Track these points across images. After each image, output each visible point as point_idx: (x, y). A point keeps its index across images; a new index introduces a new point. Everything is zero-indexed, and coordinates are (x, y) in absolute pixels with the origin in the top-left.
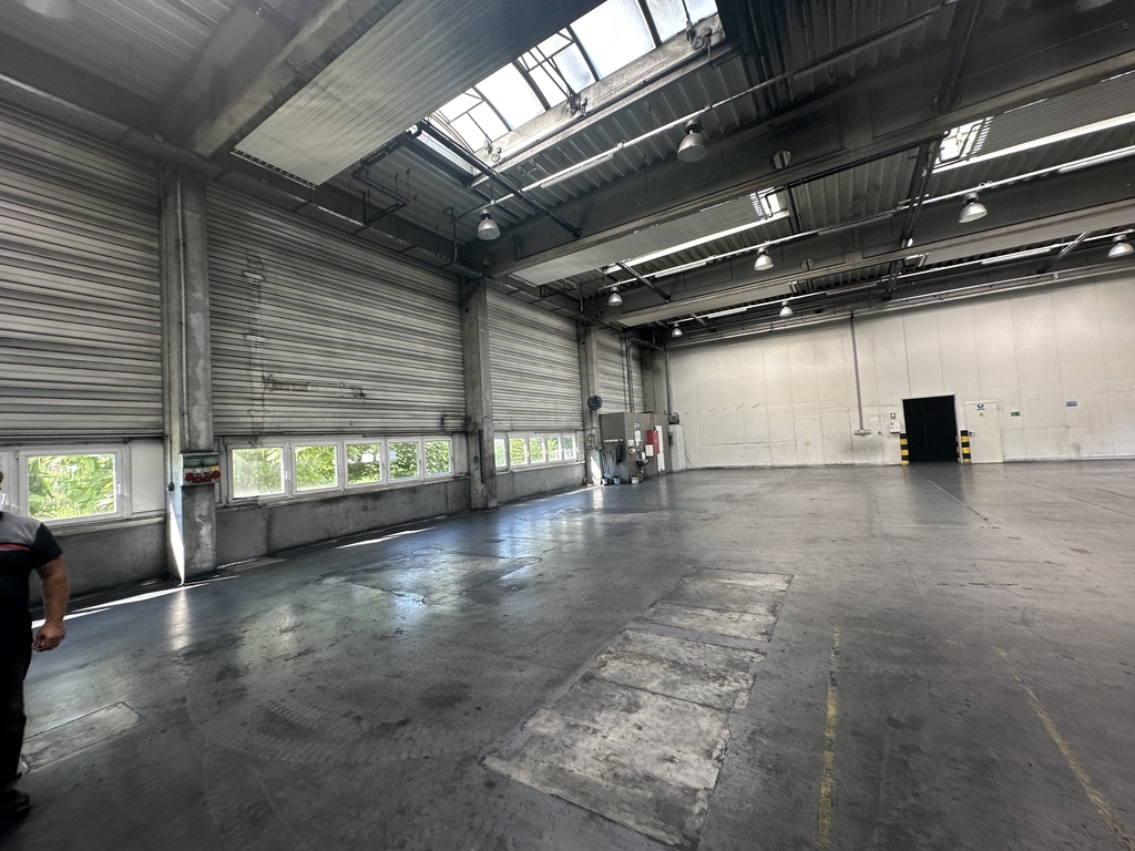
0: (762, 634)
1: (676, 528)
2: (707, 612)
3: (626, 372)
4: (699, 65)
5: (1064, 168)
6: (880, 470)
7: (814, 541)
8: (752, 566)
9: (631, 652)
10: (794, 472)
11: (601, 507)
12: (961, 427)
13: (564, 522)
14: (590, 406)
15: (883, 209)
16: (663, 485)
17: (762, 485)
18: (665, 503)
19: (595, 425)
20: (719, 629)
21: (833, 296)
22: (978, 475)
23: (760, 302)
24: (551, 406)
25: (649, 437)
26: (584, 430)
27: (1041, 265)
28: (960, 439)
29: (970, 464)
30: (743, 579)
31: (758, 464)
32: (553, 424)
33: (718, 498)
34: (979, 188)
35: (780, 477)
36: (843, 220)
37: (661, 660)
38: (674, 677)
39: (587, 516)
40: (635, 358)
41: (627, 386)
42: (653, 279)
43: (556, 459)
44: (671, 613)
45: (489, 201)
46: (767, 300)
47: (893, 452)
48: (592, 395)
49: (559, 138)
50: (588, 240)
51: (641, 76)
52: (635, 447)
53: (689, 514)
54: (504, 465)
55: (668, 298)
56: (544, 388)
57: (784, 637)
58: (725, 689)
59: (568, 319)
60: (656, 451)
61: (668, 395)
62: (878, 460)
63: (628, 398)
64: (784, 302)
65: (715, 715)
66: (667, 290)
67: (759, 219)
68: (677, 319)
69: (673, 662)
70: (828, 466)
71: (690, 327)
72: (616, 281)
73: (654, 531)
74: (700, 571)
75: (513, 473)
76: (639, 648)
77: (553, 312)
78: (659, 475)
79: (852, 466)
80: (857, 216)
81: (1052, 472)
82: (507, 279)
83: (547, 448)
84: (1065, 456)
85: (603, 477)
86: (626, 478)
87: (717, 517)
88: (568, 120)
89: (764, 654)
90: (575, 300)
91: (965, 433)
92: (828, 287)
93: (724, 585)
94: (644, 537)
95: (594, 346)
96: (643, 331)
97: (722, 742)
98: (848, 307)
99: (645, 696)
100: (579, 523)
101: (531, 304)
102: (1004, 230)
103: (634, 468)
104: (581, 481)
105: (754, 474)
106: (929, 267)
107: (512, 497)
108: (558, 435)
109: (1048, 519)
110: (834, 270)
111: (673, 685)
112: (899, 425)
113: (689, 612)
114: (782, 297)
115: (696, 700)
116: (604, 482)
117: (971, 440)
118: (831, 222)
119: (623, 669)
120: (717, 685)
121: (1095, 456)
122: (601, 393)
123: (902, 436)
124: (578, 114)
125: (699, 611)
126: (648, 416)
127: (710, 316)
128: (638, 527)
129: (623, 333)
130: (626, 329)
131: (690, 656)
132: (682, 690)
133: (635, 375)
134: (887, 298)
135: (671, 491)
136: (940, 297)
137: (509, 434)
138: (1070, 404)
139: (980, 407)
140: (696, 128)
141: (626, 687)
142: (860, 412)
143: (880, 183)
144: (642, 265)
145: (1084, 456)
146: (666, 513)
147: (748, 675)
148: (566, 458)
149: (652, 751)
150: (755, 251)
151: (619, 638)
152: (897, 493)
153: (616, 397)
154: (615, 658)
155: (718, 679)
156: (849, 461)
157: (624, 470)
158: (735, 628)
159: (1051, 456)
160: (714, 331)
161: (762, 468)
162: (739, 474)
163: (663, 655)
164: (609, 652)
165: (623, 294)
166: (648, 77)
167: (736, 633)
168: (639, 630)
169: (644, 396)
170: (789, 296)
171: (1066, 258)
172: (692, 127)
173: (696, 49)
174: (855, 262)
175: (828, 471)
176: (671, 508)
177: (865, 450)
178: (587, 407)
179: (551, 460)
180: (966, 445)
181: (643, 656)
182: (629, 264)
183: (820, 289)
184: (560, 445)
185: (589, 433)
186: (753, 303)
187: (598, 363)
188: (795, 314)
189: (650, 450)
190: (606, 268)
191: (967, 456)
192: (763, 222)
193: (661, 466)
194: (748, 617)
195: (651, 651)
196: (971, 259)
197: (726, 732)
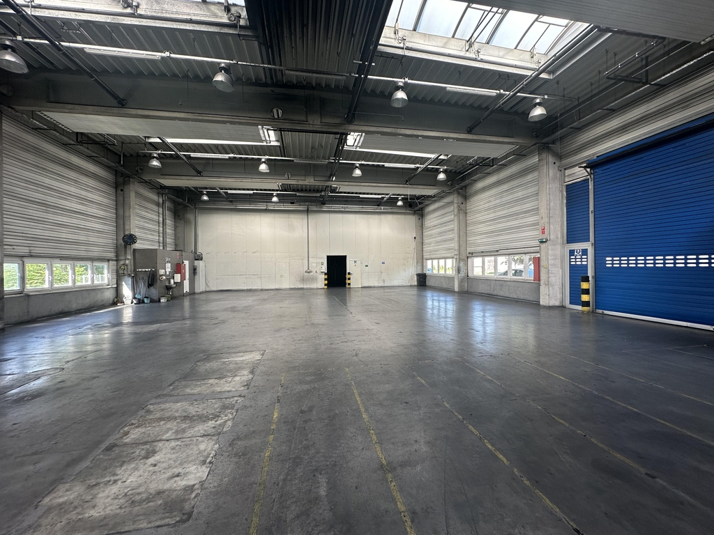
0: (244, 386)
1: (194, 331)
2: (211, 381)
3: (161, 219)
4: (231, 32)
5: (387, 165)
6: (315, 291)
7: (278, 330)
8: (243, 349)
9: (151, 419)
10: (273, 293)
11: (130, 321)
12: (348, 271)
13: (90, 336)
14: (124, 241)
15: (324, 158)
16: (187, 303)
17: (254, 301)
18: (187, 315)
19: (129, 257)
20: (218, 389)
21: (300, 196)
22: (353, 293)
23: (261, 190)
24: (82, 238)
25: (178, 268)
26: (117, 260)
27: (378, 203)
28: (348, 276)
29: (350, 288)
30: (237, 357)
31: (254, 288)
32: (83, 254)
33: (226, 310)
34: (360, 162)
35: (264, 295)
36: (307, 157)
37: (175, 418)
38: (184, 426)
39: (116, 329)
40: (170, 209)
41: (161, 229)
42: (189, 157)
43: (84, 283)
44: (186, 386)
45: (15, 35)
46: (265, 190)
47: (321, 282)
48: (127, 233)
49: (109, 19)
50: (134, 112)
51: (189, 14)
52: (165, 275)
53: (204, 321)
54: (17, 287)
55: (199, 173)
56: (75, 221)
57: (256, 385)
58: (218, 422)
59: (107, 168)
60: (183, 278)
61: (195, 240)
62: (314, 286)
63: (161, 239)
64: (275, 193)
65: (210, 439)
66: (199, 168)
67: (262, 141)
68: (206, 188)
69: (185, 417)
70: (291, 289)
71: (215, 196)
72: (157, 149)
73: (177, 335)
74: (209, 356)
75: (28, 296)
76: (158, 415)
77: (90, 158)
78: (184, 295)
79: (302, 289)
80: (312, 158)
81: (376, 291)
82: (33, 115)
83: (74, 273)
84: (380, 285)
85: (135, 298)
86: (156, 298)
87: (223, 322)
88: (119, 9)
89: (244, 396)
90: (116, 154)
91: (349, 274)
92: (298, 191)
93: (224, 363)
94: (168, 340)
95: (133, 195)
96: (178, 191)
97: (214, 452)
98: (307, 204)
99: (160, 444)
100: (106, 335)
101: (65, 146)
102: (367, 184)
103: (164, 291)
104: (111, 302)
105: (250, 294)
106: (341, 193)
107: (26, 318)
108: (89, 264)
109: (371, 311)
110: (301, 183)
111: (184, 431)
112: (324, 269)
113: (199, 383)
114: (273, 190)
115: (199, 435)
116: (135, 301)
117: (351, 277)
118: (301, 157)
119: (144, 432)
120: (213, 422)
121: (388, 285)
122: (135, 232)
123: (325, 274)
124: (129, 10)
125: (206, 381)
126: (178, 253)
127: (229, 192)
128: (162, 333)
129: (161, 189)
130: (163, 187)
131: (197, 409)
132: (189, 432)
133: (169, 222)
134: (323, 203)
135: (193, 306)
136: (344, 208)
137: (26, 260)
138: (383, 263)
139: (355, 262)
140: (227, 70)
141: (146, 443)
142: (308, 260)
143: (323, 145)
144: (181, 145)
145: (386, 285)
146: (188, 322)
147: (233, 411)
148: (96, 282)
149: (163, 476)
150: (260, 159)
151: (142, 413)
152: (321, 301)
153: (150, 237)
154: (137, 427)
155: (214, 418)
156: (301, 286)
157: (154, 292)
158: (229, 387)
159: (376, 285)
160: (231, 201)
161: (256, 290)
162: (241, 294)
163: (177, 415)
164: (132, 424)
165: (162, 161)
166: (194, 18)
167: (229, 389)
168: (159, 403)
169: (176, 238)
170: (277, 190)
171: (386, 202)
172: (223, 68)
173: (230, 20)
174: (310, 181)
175: (291, 292)
176: (192, 317)
177: (309, 280)
178: (121, 241)
179: (78, 284)
180: (349, 279)
181: (161, 419)
182: (169, 140)
183: (294, 190)
184: (89, 271)
185: (122, 262)
186: (257, 190)
187: (135, 208)
188: (280, 201)
189: (178, 278)
190: (149, 137)
191: (349, 284)
192: (265, 144)
193: (186, 289)
194: (237, 379)
195: (167, 415)
196: (356, 193)
197: (217, 446)
